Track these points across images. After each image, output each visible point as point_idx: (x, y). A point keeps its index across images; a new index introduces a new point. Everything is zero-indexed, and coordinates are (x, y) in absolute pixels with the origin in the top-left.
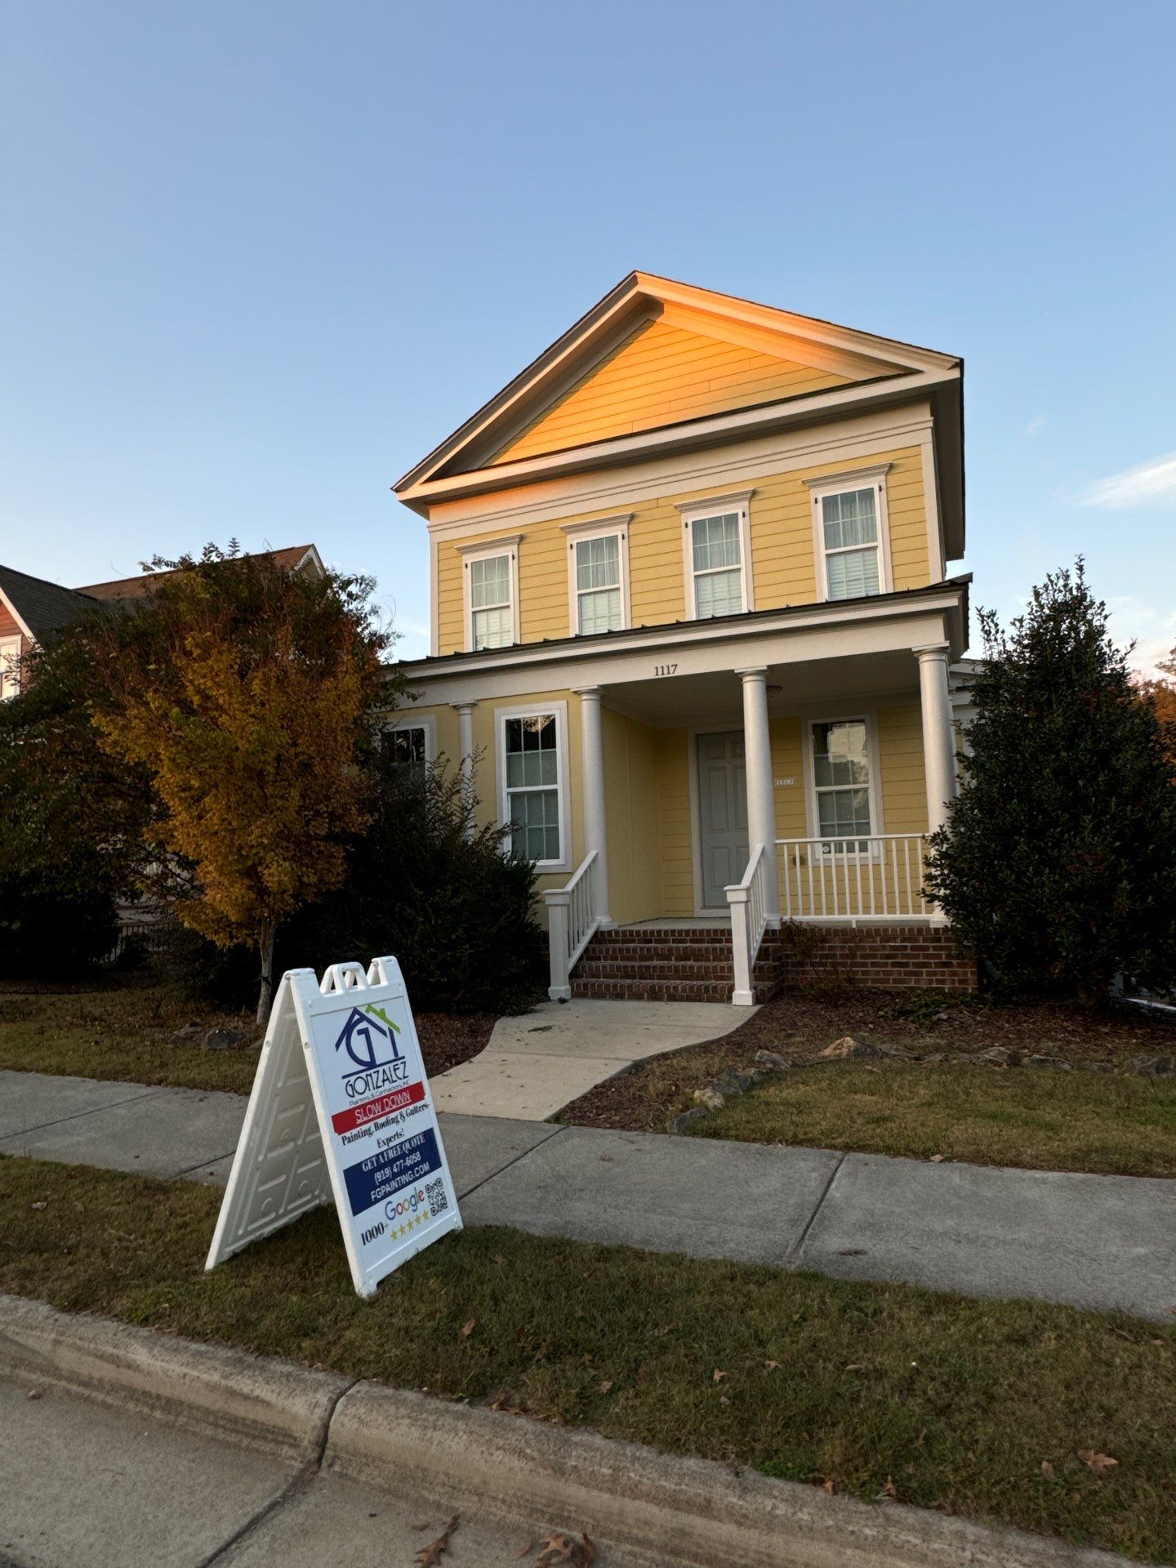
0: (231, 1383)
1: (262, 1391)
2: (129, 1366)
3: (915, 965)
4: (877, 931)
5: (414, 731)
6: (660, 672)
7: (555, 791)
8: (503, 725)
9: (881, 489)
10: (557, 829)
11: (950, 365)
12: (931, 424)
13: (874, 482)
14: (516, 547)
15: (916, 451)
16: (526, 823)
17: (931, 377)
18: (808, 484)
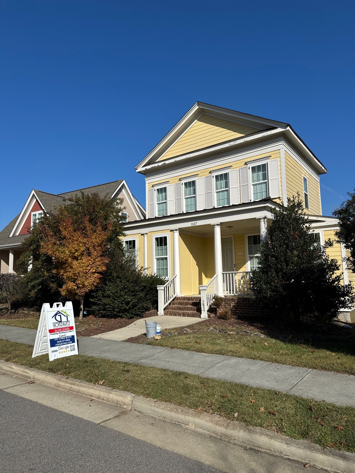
0: (24, 370)
1: (28, 371)
2: (12, 368)
5: (133, 241)
6: (193, 225)
7: (167, 257)
8: (154, 239)
9: (267, 164)
10: (167, 268)
11: (285, 126)
12: (282, 143)
13: (266, 162)
14: (168, 184)
15: (278, 151)
16: (160, 266)
17: (280, 130)
18: (247, 163)
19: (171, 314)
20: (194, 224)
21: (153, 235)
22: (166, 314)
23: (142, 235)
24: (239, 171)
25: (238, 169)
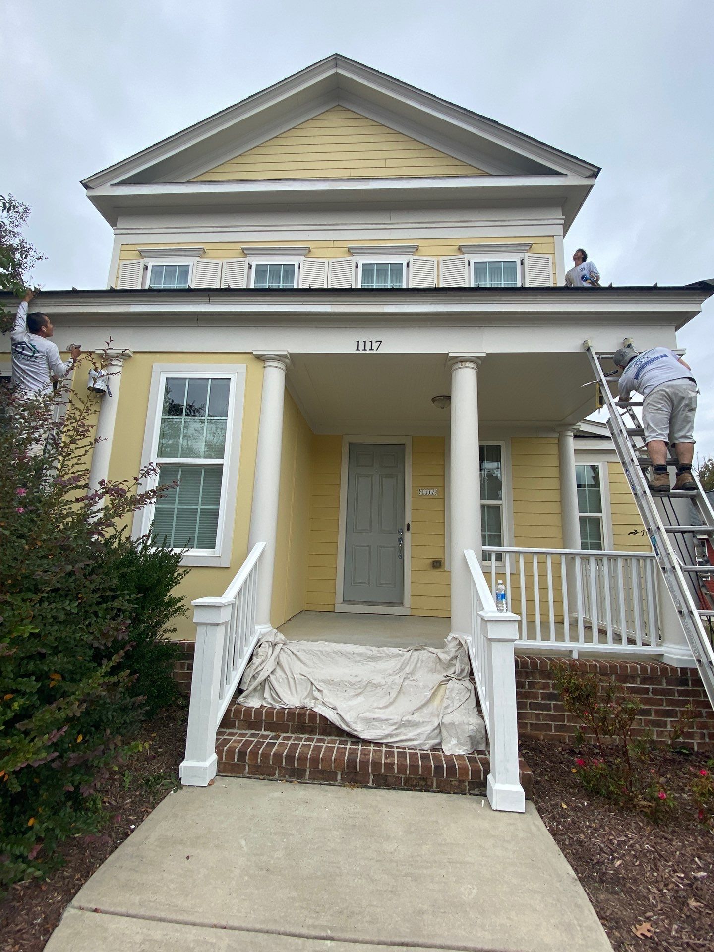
3: (657, 712)
4: (613, 668)
7: (220, 467)
8: (163, 384)
9: (522, 263)
10: (216, 512)
11: (589, 173)
12: (563, 222)
13: (516, 258)
14: (198, 259)
15: (550, 240)
16: (177, 501)
17: (572, 180)
18: (463, 250)
19: (265, 770)
20: (368, 347)
21: (156, 367)
22: (228, 767)
24: (438, 265)
25: (435, 259)
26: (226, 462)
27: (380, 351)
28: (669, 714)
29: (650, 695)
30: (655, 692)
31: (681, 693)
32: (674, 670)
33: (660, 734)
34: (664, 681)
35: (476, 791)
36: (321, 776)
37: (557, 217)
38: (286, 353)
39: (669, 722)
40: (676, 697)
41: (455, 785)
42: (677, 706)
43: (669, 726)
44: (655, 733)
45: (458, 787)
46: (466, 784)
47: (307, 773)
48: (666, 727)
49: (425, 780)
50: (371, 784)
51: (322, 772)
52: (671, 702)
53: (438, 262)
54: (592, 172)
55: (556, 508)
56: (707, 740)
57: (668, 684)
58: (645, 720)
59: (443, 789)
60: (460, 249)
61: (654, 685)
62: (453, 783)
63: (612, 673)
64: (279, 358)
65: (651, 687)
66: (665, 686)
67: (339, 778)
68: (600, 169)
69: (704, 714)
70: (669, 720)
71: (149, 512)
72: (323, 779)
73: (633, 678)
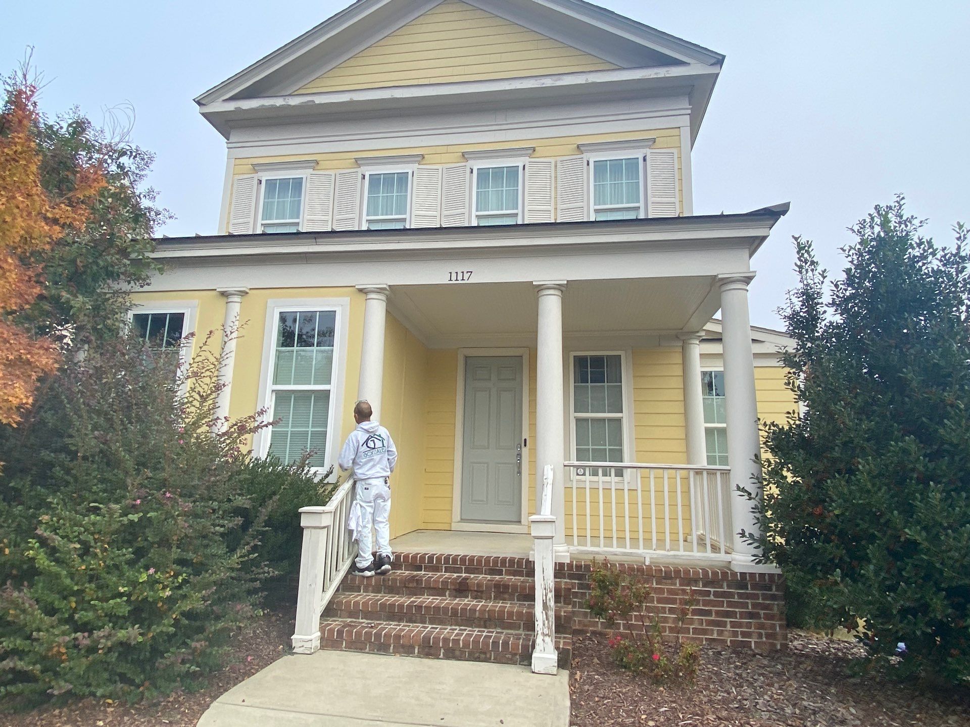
5: (173, 316)
6: (454, 278)
7: (328, 392)
8: (277, 317)
9: (645, 160)
10: (325, 434)
11: (713, 61)
12: (689, 111)
13: (638, 154)
14: (311, 171)
15: (676, 132)
16: (290, 425)
17: (695, 69)
18: (582, 148)
19: (358, 645)
20: (460, 277)
21: (270, 302)
22: (329, 642)
23: (224, 294)
24: (556, 166)
25: (552, 160)
26: (332, 387)
27: (471, 281)
28: (727, 614)
29: (712, 597)
30: (716, 594)
31: (741, 596)
32: (734, 574)
33: (720, 633)
34: (725, 585)
35: (525, 663)
36: (402, 650)
37: (684, 107)
38: (385, 286)
39: (728, 623)
40: (736, 599)
41: (508, 658)
42: (737, 607)
43: (729, 626)
44: (715, 632)
45: (511, 659)
46: (518, 657)
47: (392, 648)
48: (725, 627)
49: (485, 653)
50: (442, 656)
51: (403, 646)
52: (730, 604)
53: (556, 163)
54: (715, 60)
55: (680, 420)
56: (764, 639)
57: (729, 587)
58: (706, 620)
59: (500, 660)
60: (578, 147)
61: (715, 588)
62: (507, 656)
63: (676, 578)
64: (380, 291)
65: (712, 590)
66: (725, 589)
67: (416, 651)
68: (724, 57)
69: (762, 616)
70: (728, 620)
71: (266, 435)
72: (404, 653)
73: (696, 581)
